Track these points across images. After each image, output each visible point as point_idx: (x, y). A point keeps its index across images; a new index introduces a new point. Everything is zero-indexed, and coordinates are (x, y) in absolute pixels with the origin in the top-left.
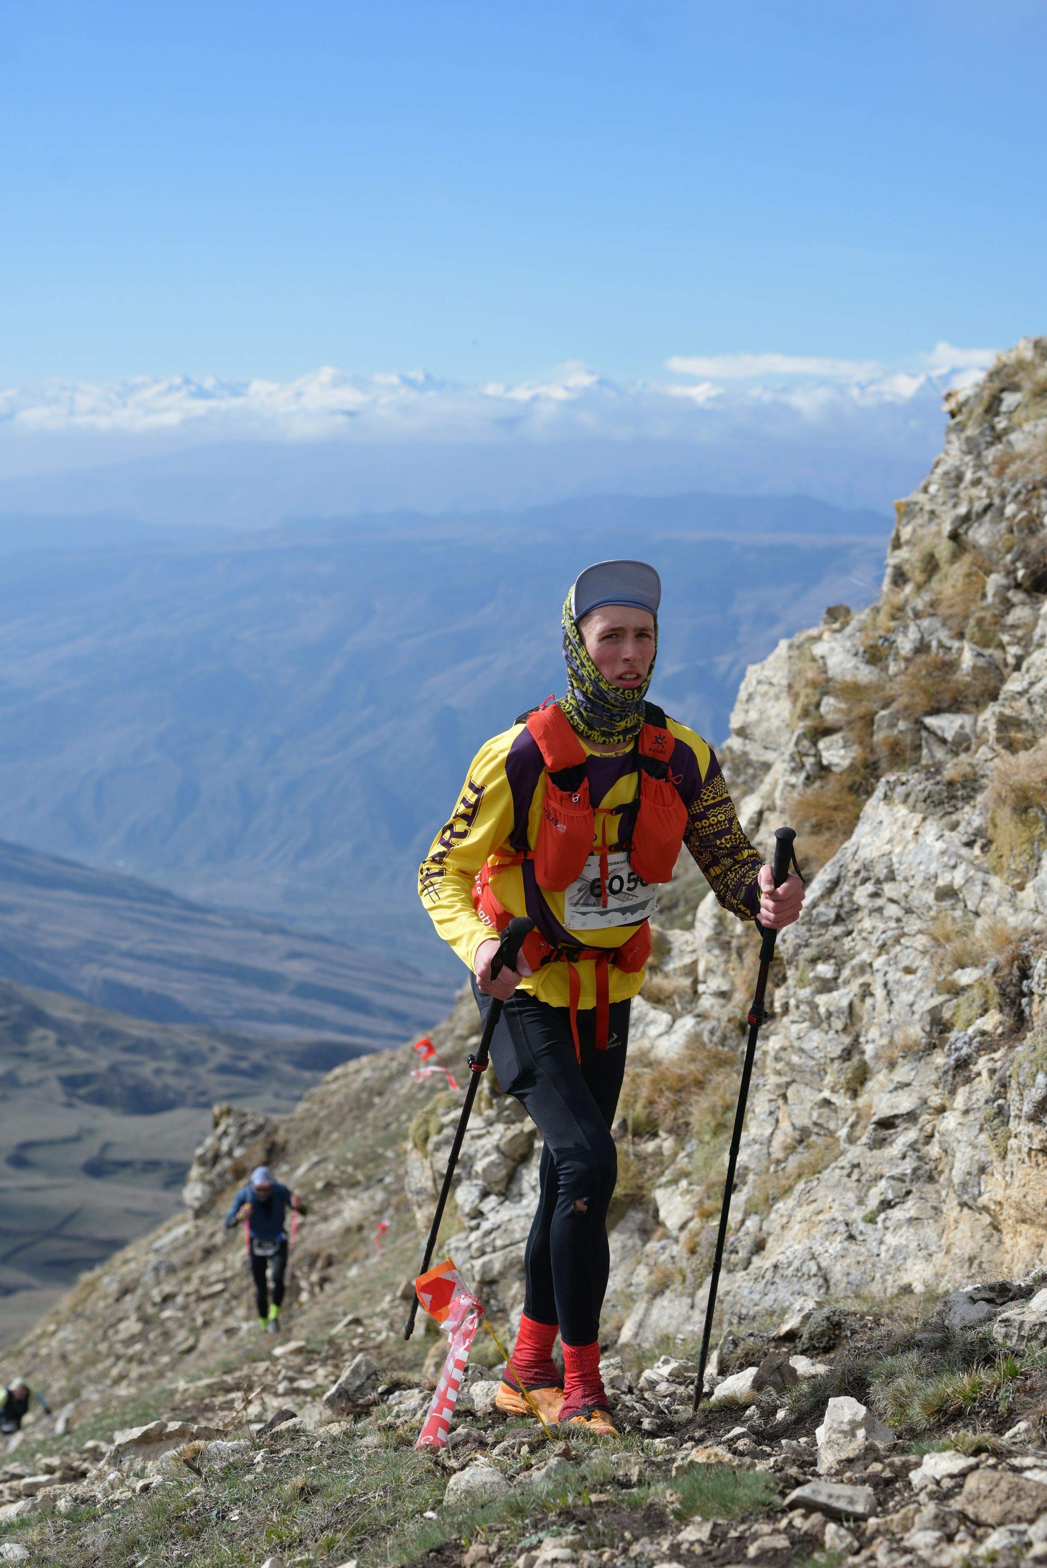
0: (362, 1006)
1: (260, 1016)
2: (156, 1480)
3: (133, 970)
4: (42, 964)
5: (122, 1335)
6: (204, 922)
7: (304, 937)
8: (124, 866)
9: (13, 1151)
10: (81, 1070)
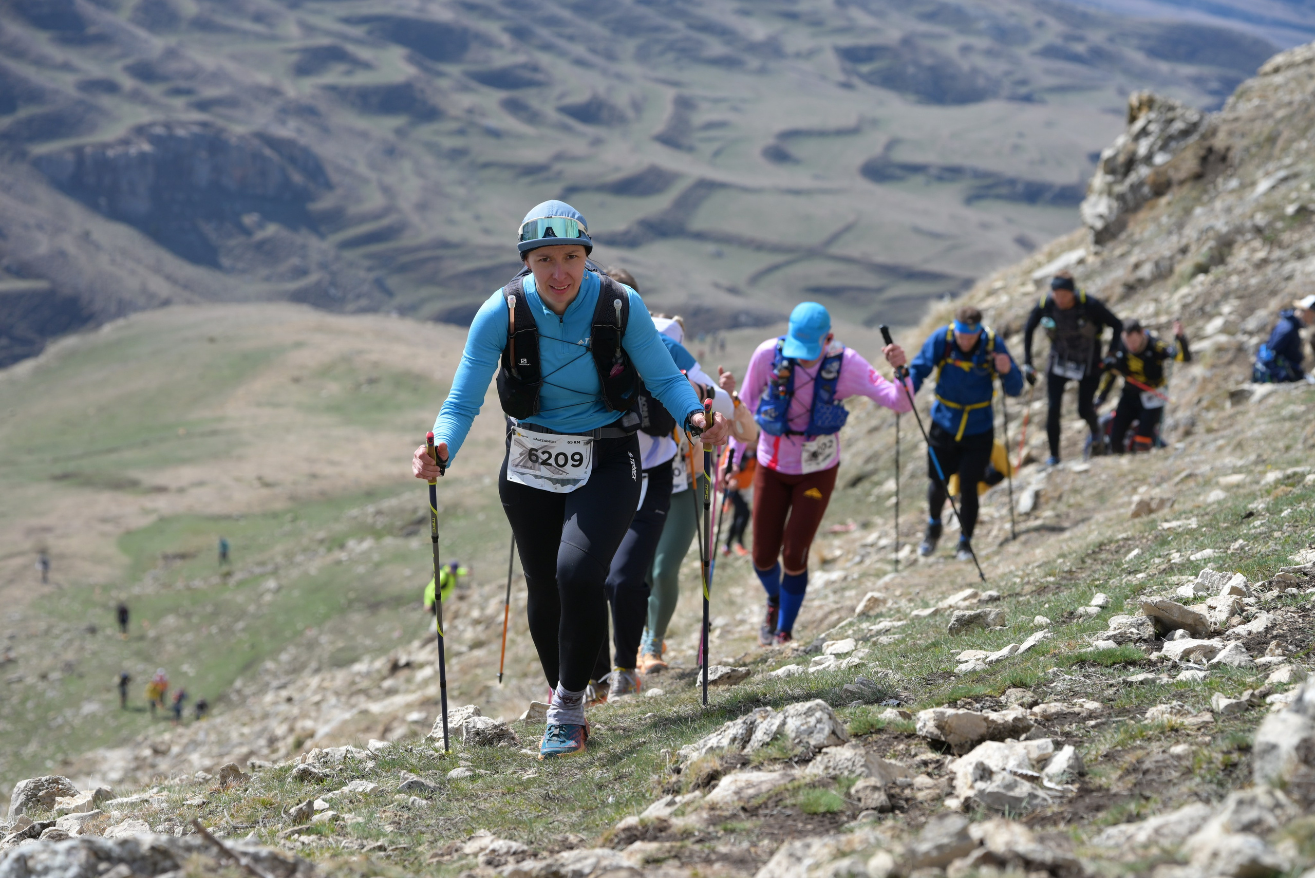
9: (771, 141)
10: (865, 41)
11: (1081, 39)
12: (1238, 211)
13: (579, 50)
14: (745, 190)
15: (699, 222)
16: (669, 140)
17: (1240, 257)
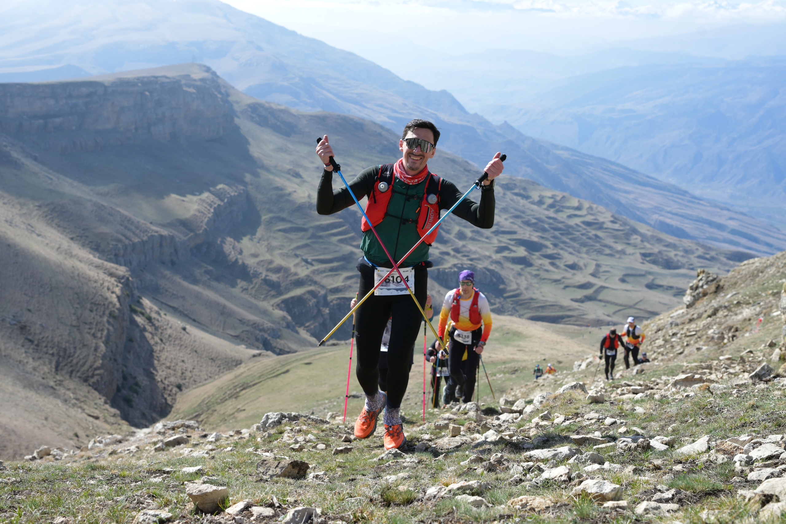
0: (755, 240)
1: (716, 239)
2: (692, 394)
3: (671, 218)
4: (638, 213)
5: (657, 345)
6: (699, 203)
7: (736, 212)
8: (672, 181)
9: (621, 277)
10: (648, 252)
11: (708, 254)
12: (721, 302)
13: (571, 250)
14: (613, 289)
15: (600, 297)
16: (593, 275)
17: (720, 314)
